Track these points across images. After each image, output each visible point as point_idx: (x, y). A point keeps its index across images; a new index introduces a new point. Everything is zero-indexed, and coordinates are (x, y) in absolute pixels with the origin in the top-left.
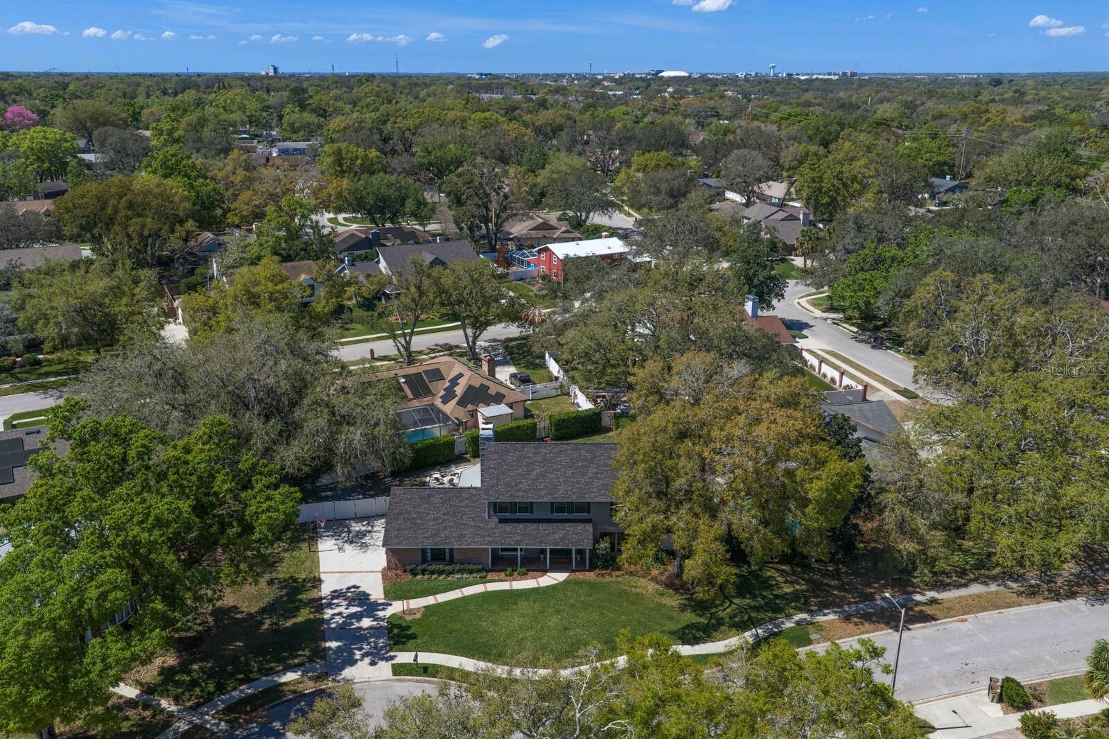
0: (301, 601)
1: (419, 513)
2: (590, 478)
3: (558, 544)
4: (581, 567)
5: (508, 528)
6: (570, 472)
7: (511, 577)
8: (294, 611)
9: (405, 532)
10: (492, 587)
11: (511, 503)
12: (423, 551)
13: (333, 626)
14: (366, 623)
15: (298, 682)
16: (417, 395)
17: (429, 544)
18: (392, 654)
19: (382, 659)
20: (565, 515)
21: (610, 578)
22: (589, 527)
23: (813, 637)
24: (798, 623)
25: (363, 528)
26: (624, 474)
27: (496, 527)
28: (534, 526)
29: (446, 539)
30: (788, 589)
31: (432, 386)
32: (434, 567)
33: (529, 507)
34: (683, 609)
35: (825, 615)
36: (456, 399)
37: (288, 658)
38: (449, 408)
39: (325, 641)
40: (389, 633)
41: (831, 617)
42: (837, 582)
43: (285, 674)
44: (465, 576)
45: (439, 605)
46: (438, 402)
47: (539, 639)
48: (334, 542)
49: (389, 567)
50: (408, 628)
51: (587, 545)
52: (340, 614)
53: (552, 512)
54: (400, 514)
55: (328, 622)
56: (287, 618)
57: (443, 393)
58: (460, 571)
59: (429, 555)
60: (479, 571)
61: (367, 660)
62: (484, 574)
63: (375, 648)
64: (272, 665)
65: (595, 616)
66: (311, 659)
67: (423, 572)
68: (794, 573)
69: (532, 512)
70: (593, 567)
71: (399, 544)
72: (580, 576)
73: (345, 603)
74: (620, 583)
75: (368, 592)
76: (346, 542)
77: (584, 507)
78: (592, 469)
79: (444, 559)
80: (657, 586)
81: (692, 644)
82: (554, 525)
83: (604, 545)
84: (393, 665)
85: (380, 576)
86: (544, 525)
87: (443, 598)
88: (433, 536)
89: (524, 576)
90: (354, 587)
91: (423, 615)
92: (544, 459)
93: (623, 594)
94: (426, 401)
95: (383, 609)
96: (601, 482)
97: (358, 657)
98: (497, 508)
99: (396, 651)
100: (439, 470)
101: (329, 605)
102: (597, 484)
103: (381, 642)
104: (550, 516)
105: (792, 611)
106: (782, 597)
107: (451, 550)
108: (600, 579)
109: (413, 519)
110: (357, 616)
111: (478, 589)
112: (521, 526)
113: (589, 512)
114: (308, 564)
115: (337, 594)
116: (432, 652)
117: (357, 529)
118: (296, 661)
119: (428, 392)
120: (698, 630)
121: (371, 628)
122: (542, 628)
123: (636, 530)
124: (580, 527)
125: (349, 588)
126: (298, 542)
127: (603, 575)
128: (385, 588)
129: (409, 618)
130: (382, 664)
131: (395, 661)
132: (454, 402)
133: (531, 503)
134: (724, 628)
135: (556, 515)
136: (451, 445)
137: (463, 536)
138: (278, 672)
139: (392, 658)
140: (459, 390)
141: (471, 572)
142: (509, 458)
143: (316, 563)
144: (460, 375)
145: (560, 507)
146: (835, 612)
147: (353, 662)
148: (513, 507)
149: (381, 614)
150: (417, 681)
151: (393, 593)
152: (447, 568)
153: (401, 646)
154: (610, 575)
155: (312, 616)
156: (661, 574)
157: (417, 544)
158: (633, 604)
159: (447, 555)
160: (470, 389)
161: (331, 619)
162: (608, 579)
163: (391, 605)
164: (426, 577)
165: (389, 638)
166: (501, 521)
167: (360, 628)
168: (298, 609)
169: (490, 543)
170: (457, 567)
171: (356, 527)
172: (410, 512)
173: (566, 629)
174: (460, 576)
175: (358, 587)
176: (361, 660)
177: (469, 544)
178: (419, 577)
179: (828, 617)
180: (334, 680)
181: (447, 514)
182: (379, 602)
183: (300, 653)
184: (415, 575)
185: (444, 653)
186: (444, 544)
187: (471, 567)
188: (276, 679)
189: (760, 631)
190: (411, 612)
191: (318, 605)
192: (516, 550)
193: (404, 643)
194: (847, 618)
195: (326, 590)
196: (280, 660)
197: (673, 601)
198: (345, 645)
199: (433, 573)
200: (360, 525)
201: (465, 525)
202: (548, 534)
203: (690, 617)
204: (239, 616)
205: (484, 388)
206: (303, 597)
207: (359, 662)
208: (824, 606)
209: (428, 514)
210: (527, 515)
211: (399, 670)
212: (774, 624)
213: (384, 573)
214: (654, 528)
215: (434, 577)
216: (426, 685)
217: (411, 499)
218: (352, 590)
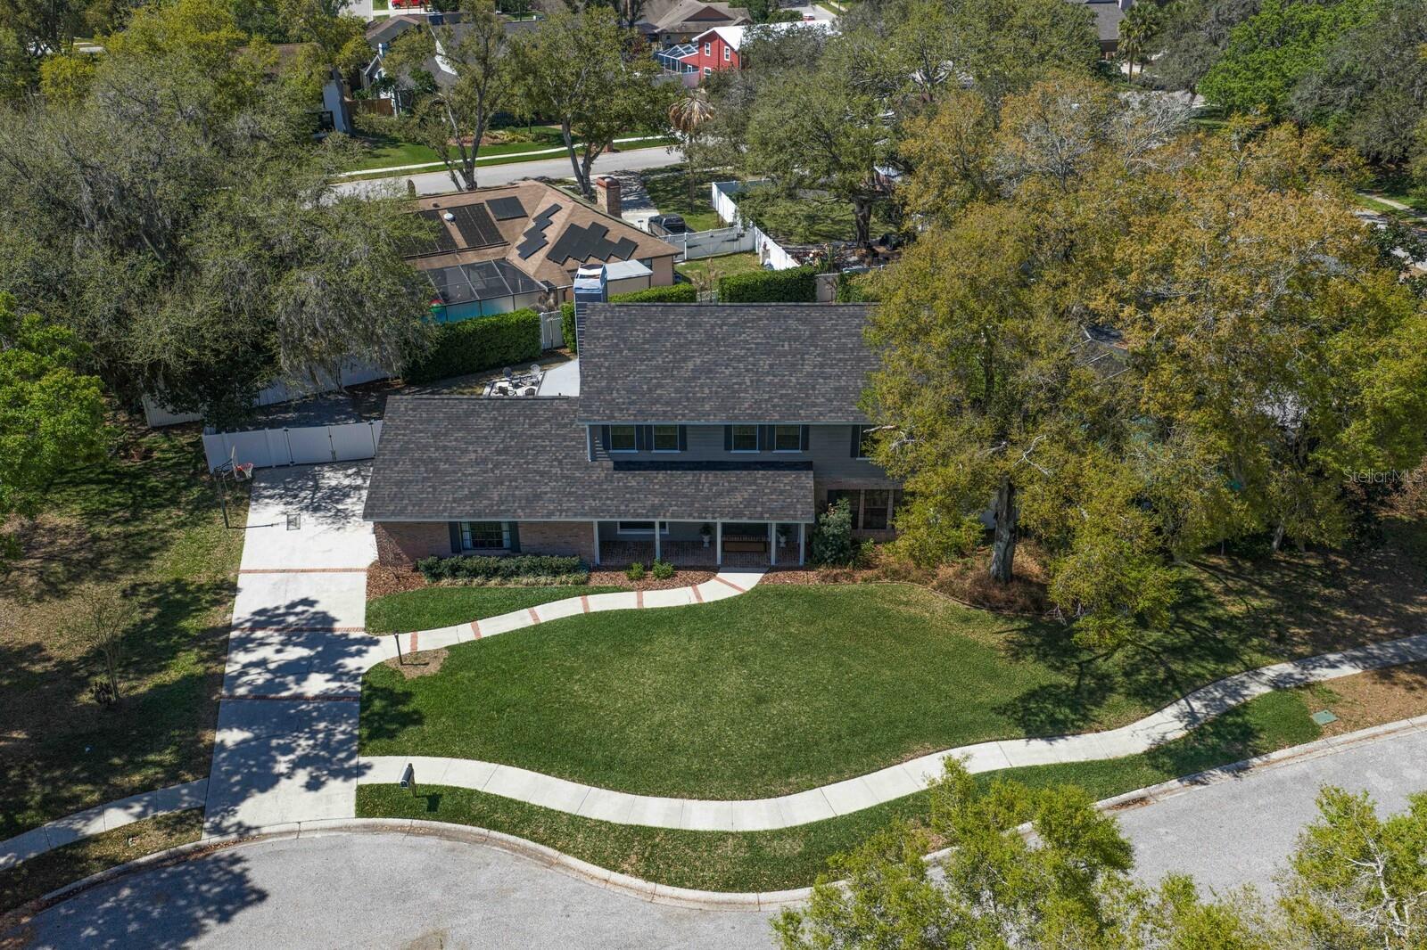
0: (184, 633)
1: (445, 448)
2: (810, 375)
3: (741, 515)
4: (788, 560)
5: (634, 480)
7: (640, 581)
8: (163, 656)
9: (414, 489)
10: (601, 603)
11: (639, 427)
12: (454, 528)
13: (241, 691)
14: (316, 684)
15: (127, 833)
16: (474, 244)
17: (464, 514)
18: (363, 760)
19: (335, 774)
20: (755, 454)
21: (851, 585)
22: (808, 480)
23: (1320, 718)
24: (1278, 684)
25: (346, 482)
26: (895, 356)
27: (608, 479)
28: (689, 476)
29: (501, 503)
30: (1236, 609)
31: (503, 228)
32: (477, 561)
33: (677, 436)
34: (1017, 651)
35: (1333, 666)
36: (546, 249)
37: (121, 771)
38: (532, 266)
39: (216, 728)
40: (363, 709)
41: (1347, 670)
42: (1337, 593)
43: (101, 813)
44: (543, 579)
45: (481, 644)
46: (513, 256)
47: (700, 724)
48: (282, 508)
49: (382, 562)
50: (407, 696)
51: (802, 517)
52: (262, 663)
53: (728, 447)
54: (404, 450)
55: (233, 681)
56: (142, 672)
57: (522, 239)
58: (532, 570)
59: (467, 536)
60: (572, 570)
61: (302, 776)
62: (583, 576)
63: (326, 745)
64: (78, 789)
65: (824, 669)
66: (172, 775)
67: (454, 571)
68: (1239, 573)
69: (684, 447)
70: (813, 561)
71: (402, 512)
72: (786, 580)
73: (277, 638)
74: (873, 594)
75: (332, 613)
76: (307, 508)
77: (796, 437)
78: (813, 358)
79: (500, 544)
80: (953, 603)
81: (1049, 738)
82: (732, 475)
83: (837, 516)
84: (360, 789)
85: (362, 578)
86: (711, 475)
87: (491, 627)
88: (472, 496)
89: (667, 579)
90: (305, 602)
91: (444, 668)
92: (710, 337)
93: (880, 620)
94: (490, 254)
95: (359, 653)
96: (833, 383)
97: (281, 769)
98: (610, 438)
99: (374, 753)
100: (508, 375)
101: (243, 644)
102: (825, 387)
103: (341, 731)
104: (721, 455)
105: (1257, 657)
106: (1230, 623)
107: (514, 526)
108: (831, 587)
109: (432, 461)
110: (300, 670)
111: (570, 607)
112: (661, 476)
113: (805, 447)
114: (218, 553)
115: (265, 619)
116: (453, 755)
117: (333, 483)
118: (137, 778)
119: (496, 239)
120: (1059, 702)
121: (324, 697)
122: (706, 696)
123: (931, 481)
124: (786, 479)
125: (293, 605)
126: (209, 508)
127: (835, 579)
128: (369, 604)
129: (411, 673)
130: (334, 786)
131: (367, 779)
132: (541, 254)
133: (683, 428)
134: (1115, 698)
135: (738, 454)
136: (531, 327)
137: (538, 497)
138: (89, 806)
139: (360, 770)
140: (552, 234)
141: (556, 572)
142: (636, 335)
143: (235, 553)
144: (556, 209)
145: (740, 437)
146: (1353, 659)
147: (267, 781)
148: (643, 436)
149: (351, 664)
150: (411, 831)
151: (384, 617)
152: (504, 563)
153: (384, 742)
154: (850, 577)
155: (200, 669)
156: (960, 575)
157: (438, 513)
158: (907, 642)
159: (506, 535)
160: (573, 230)
161: (242, 673)
162: (845, 587)
163: (376, 643)
164: (460, 582)
165: (363, 722)
166: (620, 466)
167: (299, 698)
168: (173, 652)
169: (595, 511)
170: (526, 562)
171: (332, 479)
172: (426, 447)
173: (761, 700)
174: (532, 580)
175: (312, 603)
176: (289, 776)
177: (550, 514)
178: (445, 582)
179: (1339, 672)
180: (218, 830)
181: (506, 451)
182: (353, 635)
183: (152, 757)
184: (437, 577)
185: (481, 758)
186: (495, 515)
187: (557, 561)
188: (78, 826)
189: (1196, 705)
190: (418, 659)
191: (219, 643)
192: (651, 525)
193: (391, 735)
194: (1384, 672)
195: (243, 608)
196: (97, 777)
197: (992, 634)
198: (256, 738)
199: (473, 573)
200: (340, 474)
201: (542, 474)
202: (720, 494)
203: (1035, 673)
204: (38, 668)
205: (598, 231)
206: (191, 624)
207: (284, 782)
208: (1325, 644)
209: (464, 452)
210: (675, 454)
211: (373, 802)
212: (1225, 687)
213: (373, 573)
214: (977, 479)
215: (477, 581)
216: (432, 841)
217: (430, 421)
218: (299, 609)
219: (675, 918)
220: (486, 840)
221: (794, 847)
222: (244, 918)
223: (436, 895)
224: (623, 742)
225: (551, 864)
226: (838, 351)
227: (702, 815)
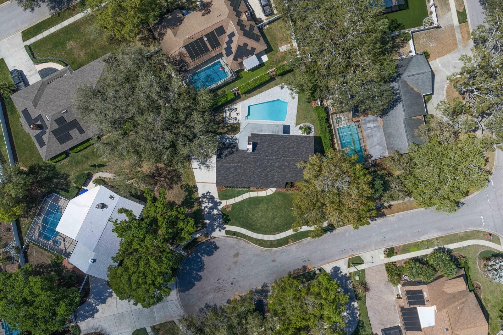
0: (193, 199)
6: (280, 170)
7: (258, 189)
10: (252, 194)
13: (206, 212)
14: (215, 212)
15: (201, 238)
16: (213, 48)
18: (225, 226)
19: (222, 228)
29: (237, 184)
31: (220, 39)
36: (233, 55)
38: (230, 63)
39: (205, 219)
40: (223, 217)
44: (243, 189)
45: (236, 204)
46: (224, 53)
47: (266, 222)
48: (197, 163)
50: (228, 215)
52: (207, 207)
55: (204, 210)
56: (191, 208)
57: (226, 45)
61: (218, 229)
63: (220, 224)
65: (283, 212)
66: (202, 228)
72: (280, 190)
73: (207, 201)
76: (201, 163)
78: (288, 170)
84: (225, 231)
85: (216, 186)
87: (237, 199)
88: (232, 183)
89: (262, 189)
91: (232, 209)
92: (271, 165)
94: (218, 50)
95: (219, 205)
96: (290, 175)
97: (215, 227)
101: (203, 202)
102: (289, 175)
103: (221, 221)
109: (225, 176)
110: (212, 208)
111: (248, 195)
115: (204, 196)
118: (198, 229)
119: (218, 45)
121: (217, 214)
122: (267, 217)
128: (218, 193)
129: (228, 210)
130: (222, 230)
132: (232, 57)
137: (242, 183)
139: (225, 228)
140: (234, 48)
141: (245, 188)
142: (258, 164)
143: (194, 177)
144: (233, 34)
147: (214, 230)
149: (219, 207)
150: (233, 238)
151: (221, 196)
155: (199, 207)
160: (239, 47)
162: (289, 192)
163: (221, 202)
164: (231, 189)
165: (223, 220)
167: (214, 214)
168: (193, 203)
172: (224, 174)
173: (274, 218)
174: (241, 189)
178: (228, 188)
180: (211, 237)
190: (228, 207)
191: (199, 201)
193: (228, 222)
195: (200, 194)
198: (210, 222)
205: (245, 45)
206: (194, 196)
207: (216, 230)
211: (227, 233)
216: (235, 239)
217: (223, 169)
218: (208, 194)
219: (262, 251)
220: (241, 239)
221: (276, 243)
222: (218, 250)
223: (237, 247)
224: (256, 225)
225: (249, 243)
226: (293, 169)
227: (266, 237)
